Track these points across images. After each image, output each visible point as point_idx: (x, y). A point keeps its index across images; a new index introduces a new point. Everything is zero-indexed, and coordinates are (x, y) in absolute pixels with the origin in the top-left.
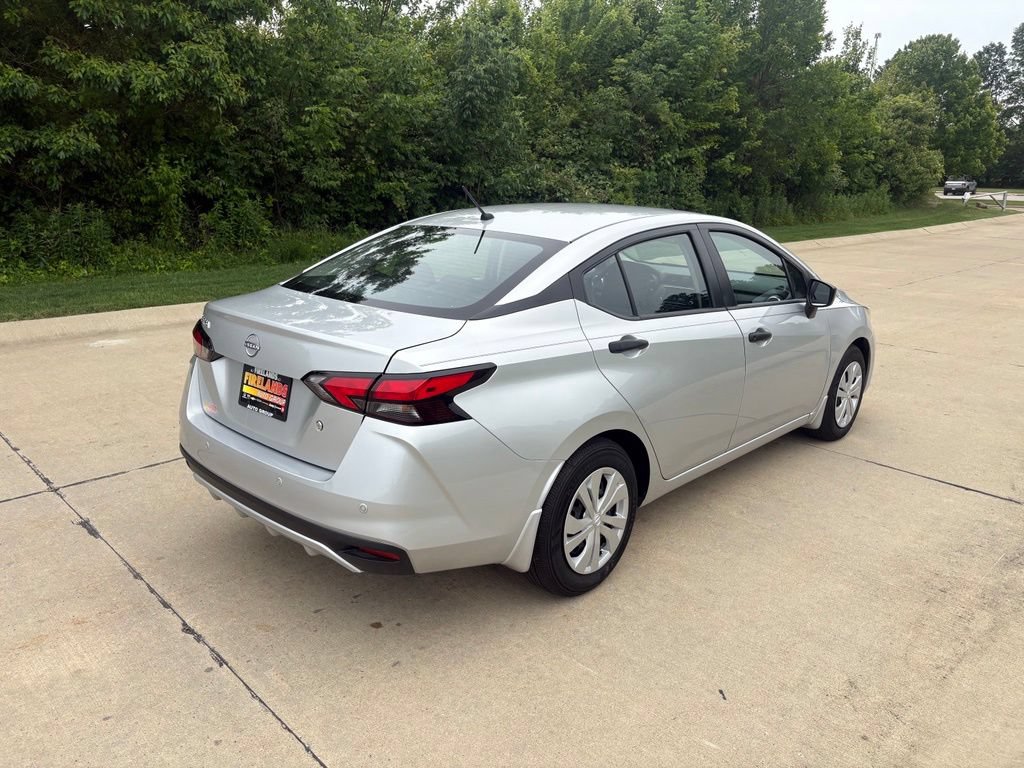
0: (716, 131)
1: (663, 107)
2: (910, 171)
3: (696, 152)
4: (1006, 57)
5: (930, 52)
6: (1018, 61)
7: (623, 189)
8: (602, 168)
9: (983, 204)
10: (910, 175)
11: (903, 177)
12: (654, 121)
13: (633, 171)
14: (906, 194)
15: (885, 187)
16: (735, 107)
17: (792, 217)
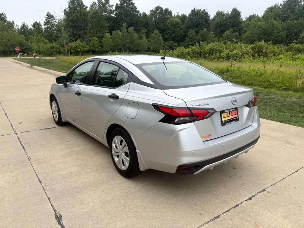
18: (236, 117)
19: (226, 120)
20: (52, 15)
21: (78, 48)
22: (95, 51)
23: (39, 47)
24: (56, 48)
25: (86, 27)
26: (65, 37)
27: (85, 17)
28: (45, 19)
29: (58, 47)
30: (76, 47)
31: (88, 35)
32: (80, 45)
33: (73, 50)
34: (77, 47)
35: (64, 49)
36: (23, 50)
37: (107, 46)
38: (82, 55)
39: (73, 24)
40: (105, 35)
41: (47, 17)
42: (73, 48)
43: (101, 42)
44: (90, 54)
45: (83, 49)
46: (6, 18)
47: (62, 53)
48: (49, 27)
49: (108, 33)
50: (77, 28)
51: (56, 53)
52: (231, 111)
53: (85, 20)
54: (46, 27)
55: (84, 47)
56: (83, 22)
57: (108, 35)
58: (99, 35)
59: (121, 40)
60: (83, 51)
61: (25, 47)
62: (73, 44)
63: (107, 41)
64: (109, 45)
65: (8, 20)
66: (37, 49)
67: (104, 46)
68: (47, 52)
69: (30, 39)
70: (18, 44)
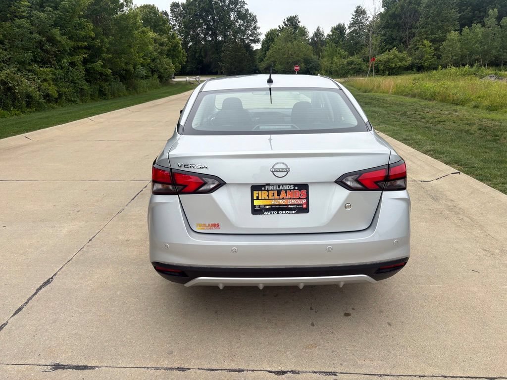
0: (85, 48)
1: (56, 32)
2: (164, 68)
3: (78, 58)
4: (169, 17)
5: (147, 12)
6: (174, 19)
7: (45, 80)
8: (27, 68)
9: (192, 82)
10: (164, 70)
11: (162, 71)
12: (51, 40)
13: (49, 69)
14: (164, 79)
15: (156, 76)
16: (93, 34)
17: (126, 92)
18: (302, 205)
19: (265, 206)
20: (364, 10)
21: (392, 63)
22: (422, 66)
23: (332, 63)
24: (355, 65)
25: (416, 23)
26: (373, 45)
27: (416, 7)
28: (352, 18)
29: (360, 62)
30: (389, 60)
31: (416, 38)
32: (396, 56)
33: (382, 66)
34: (391, 61)
35: (368, 64)
36: (308, 69)
37: (449, 57)
38: (389, 75)
39: (394, 22)
40: (448, 35)
41: (355, 14)
42: (384, 62)
43: (436, 49)
44: (412, 72)
45: (400, 63)
46: (299, 22)
47: (363, 71)
48: (356, 30)
49: (455, 30)
50: (399, 28)
51: (354, 73)
52: (286, 190)
53: (416, 11)
54: (351, 30)
55: (402, 60)
56: (412, 16)
57: (453, 35)
58: (437, 36)
59: (481, 43)
60: (400, 67)
61: (311, 65)
62: (384, 57)
63: (450, 46)
64: (453, 54)
65: (300, 25)
66: (327, 67)
67: (443, 56)
68: (341, 72)
69: (322, 52)
70: (303, 61)
